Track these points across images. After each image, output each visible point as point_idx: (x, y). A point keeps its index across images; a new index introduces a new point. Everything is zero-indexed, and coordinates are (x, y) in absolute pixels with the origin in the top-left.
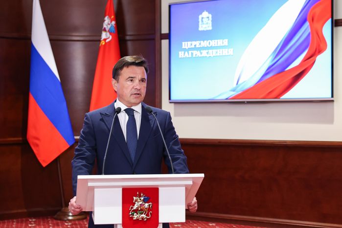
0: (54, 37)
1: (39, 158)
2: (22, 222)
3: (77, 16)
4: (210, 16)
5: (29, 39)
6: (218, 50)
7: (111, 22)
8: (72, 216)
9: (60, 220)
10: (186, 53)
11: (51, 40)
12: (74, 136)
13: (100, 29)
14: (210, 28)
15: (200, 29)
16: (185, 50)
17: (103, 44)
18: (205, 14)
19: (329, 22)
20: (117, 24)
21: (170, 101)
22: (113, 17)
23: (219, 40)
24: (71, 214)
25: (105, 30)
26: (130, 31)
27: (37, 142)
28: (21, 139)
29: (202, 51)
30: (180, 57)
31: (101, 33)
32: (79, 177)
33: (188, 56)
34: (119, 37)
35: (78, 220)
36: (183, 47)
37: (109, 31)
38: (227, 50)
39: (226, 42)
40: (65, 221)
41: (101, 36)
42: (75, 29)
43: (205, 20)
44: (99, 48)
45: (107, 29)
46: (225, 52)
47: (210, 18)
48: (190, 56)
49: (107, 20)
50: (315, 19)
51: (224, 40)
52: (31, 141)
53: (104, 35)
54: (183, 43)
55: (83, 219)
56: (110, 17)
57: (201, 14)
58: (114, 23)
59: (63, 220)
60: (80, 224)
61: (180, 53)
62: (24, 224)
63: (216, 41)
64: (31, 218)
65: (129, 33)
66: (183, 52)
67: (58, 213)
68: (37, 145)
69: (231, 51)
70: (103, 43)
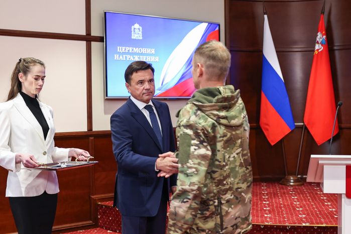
0: (279, 49)
1: (269, 140)
2: (257, 185)
3: (297, 33)
4: (141, 28)
5: (262, 51)
7: (322, 36)
8: (293, 182)
9: (284, 185)
11: (277, 52)
12: (294, 122)
13: (314, 42)
14: (141, 38)
15: (133, 37)
18: (137, 26)
20: (327, 38)
22: (324, 32)
24: (292, 181)
25: (318, 43)
26: (337, 43)
27: (267, 127)
28: (255, 125)
31: (315, 45)
32: (312, 156)
34: (329, 48)
35: (298, 185)
37: (321, 43)
40: (288, 186)
41: (315, 47)
42: (295, 43)
43: (137, 31)
44: (313, 56)
47: (141, 30)
49: (319, 35)
52: (263, 126)
53: (317, 47)
55: (301, 185)
56: (322, 33)
57: (134, 25)
58: (324, 37)
59: (287, 185)
60: (299, 189)
62: (258, 187)
64: (262, 182)
65: (336, 44)
67: (283, 180)
68: (267, 130)
70: (316, 52)
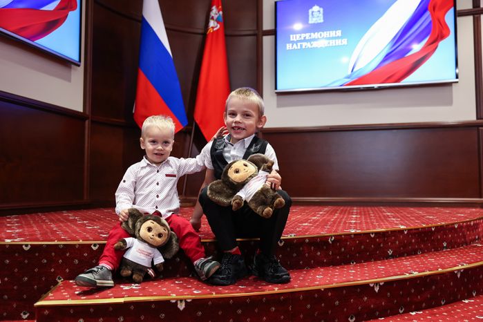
4: (322, 10)
6: (331, 41)
7: (219, 12)
10: (295, 45)
14: (322, 21)
15: (310, 22)
16: (293, 42)
17: (211, 31)
18: (316, 8)
19: (451, 11)
21: (276, 91)
22: (220, 7)
23: (331, 32)
25: (213, 18)
29: (312, 43)
31: (209, 21)
33: (296, 48)
36: (292, 39)
37: (217, 20)
38: (340, 40)
39: (339, 33)
41: (209, 23)
43: (316, 14)
45: (215, 18)
46: (338, 42)
47: (322, 12)
48: (299, 47)
49: (214, 9)
50: (436, 9)
51: (337, 32)
53: (212, 23)
54: (291, 36)
56: (217, 7)
57: (311, 8)
58: (221, 13)
61: (288, 45)
63: (328, 32)
66: (291, 44)
69: (345, 41)
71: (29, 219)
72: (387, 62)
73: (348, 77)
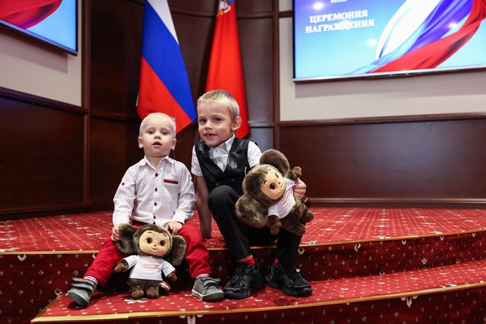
6: (356, 22)
10: (315, 27)
14: (345, 0)
15: (332, 1)
16: (313, 25)
17: (222, 14)
21: (295, 80)
29: (335, 25)
30: (307, 32)
33: (316, 31)
36: (311, 21)
37: (227, 1)
39: (365, 13)
46: (364, 23)
51: (363, 11)
53: (222, 5)
54: (311, 17)
61: (307, 28)
66: (311, 27)
71: (24, 225)
72: (420, 46)
73: (376, 63)
